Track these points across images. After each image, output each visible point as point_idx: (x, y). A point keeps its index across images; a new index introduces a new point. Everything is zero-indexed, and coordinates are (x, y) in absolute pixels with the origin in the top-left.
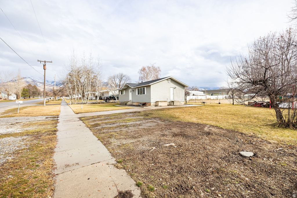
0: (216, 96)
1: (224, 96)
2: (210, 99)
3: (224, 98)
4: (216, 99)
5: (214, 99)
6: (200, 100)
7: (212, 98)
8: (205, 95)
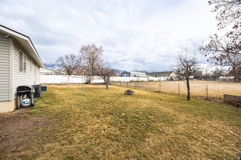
0: (159, 78)
1: (166, 78)
2: (153, 81)
3: (166, 80)
4: (158, 81)
5: (156, 81)
6: (141, 81)
7: (154, 80)
8: (147, 76)
